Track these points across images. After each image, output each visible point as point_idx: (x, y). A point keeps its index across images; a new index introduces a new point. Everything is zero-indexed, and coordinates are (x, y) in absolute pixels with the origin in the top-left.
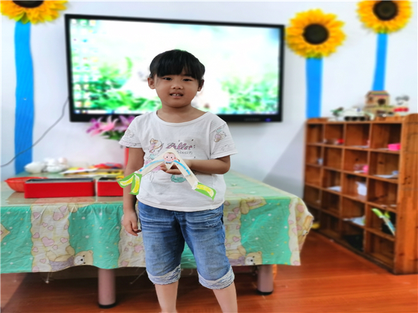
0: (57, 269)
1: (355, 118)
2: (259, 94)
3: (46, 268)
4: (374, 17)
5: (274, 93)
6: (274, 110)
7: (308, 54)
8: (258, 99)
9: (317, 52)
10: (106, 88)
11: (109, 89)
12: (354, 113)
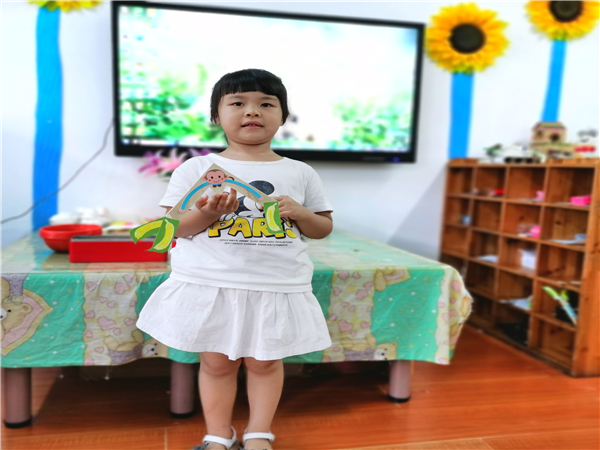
0: (118, 362)
1: (518, 160)
2: (385, 123)
3: (104, 360)
4: (550, 17)
5: (405, 122)
6: (404, 145)
7: (455, 67)
8: (383, 130)
9: (467, 64)
10: (168, 108)
11: (173, 110)
12: (517, 153)
